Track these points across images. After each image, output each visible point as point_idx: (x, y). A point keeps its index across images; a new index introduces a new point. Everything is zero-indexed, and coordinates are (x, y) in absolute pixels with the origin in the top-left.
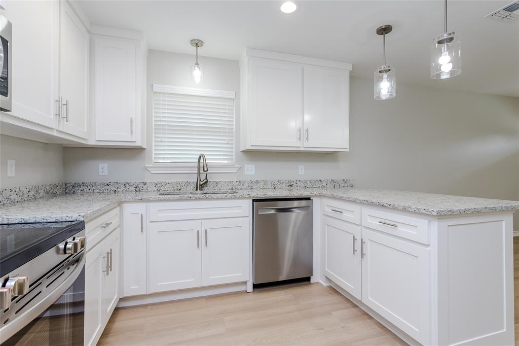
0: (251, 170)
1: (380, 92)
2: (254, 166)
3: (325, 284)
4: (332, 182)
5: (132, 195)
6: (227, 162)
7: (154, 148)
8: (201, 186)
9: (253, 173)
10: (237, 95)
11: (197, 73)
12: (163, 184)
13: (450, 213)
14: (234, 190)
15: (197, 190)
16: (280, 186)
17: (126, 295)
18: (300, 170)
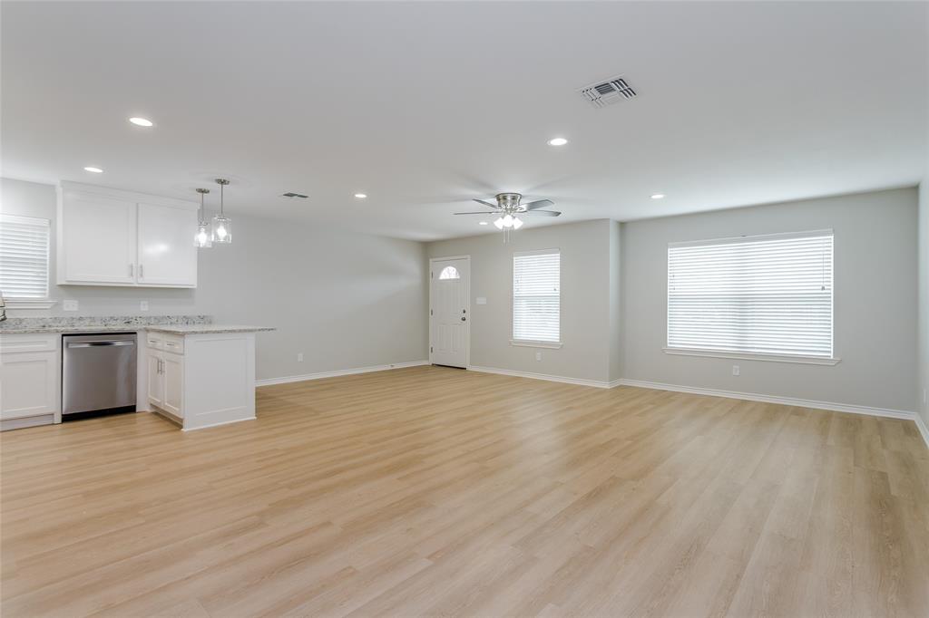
0: (71, 306)
2: (76, 302)
6: (37, 297)
9: (75, 309)
10: (52, 223)
14: (47, 328)
18: (142, 306)
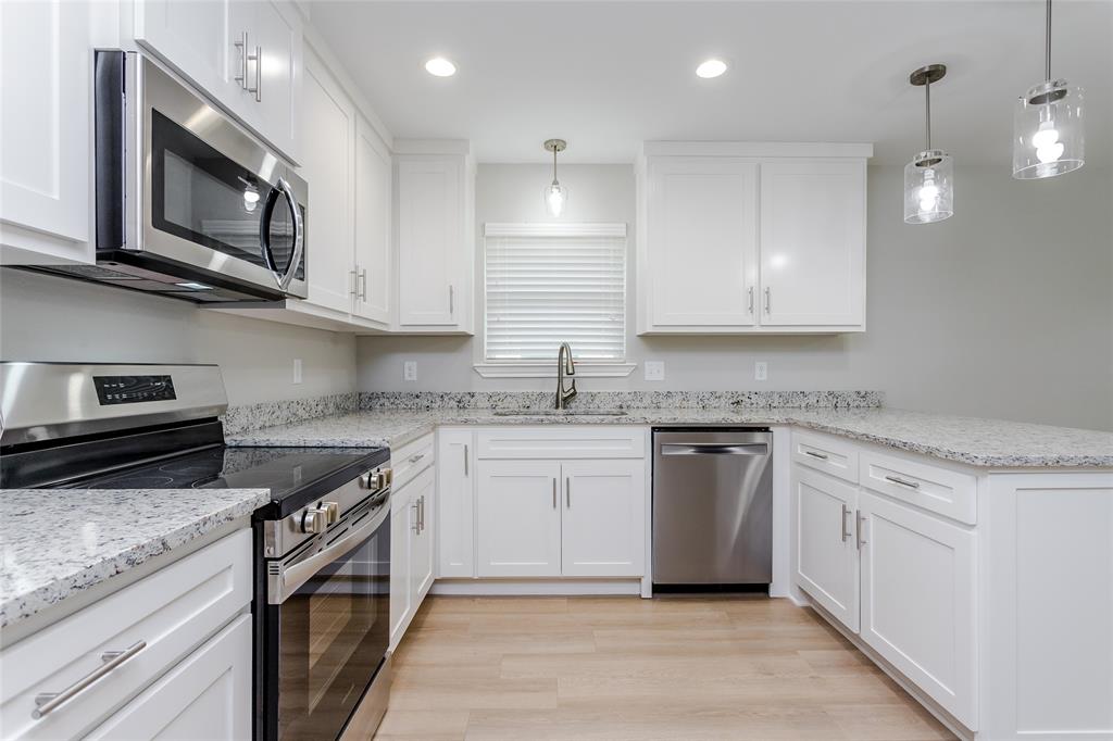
0: (657, 371)
1: (916, 208)
2: (662, 363)
3: (799, 602)
4: (830, 397)
5: (453, 414)
6: (611, 356)
7: (486, 333)
8: (565, 400)
9: (661, 377)
10: (630, 228)
11: (556, 199)
12: (502, 397)
13: (1017, 463)
14: (624, 410)
15: (557, 407)
16: (714, 402)
17: (444, 574)
18: (758, 371)
